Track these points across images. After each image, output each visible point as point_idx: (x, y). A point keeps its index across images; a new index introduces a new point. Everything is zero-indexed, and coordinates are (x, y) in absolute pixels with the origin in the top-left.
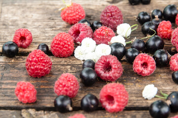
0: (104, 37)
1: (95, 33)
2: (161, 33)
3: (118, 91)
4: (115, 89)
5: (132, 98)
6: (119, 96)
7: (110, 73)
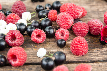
0: (13, 20)
1: (7, 18)
2: (51, 17)
3: (19, 51)
4: (17, 51)
5: (30, 58)
6: (20, 55)
7: (15, 41)
